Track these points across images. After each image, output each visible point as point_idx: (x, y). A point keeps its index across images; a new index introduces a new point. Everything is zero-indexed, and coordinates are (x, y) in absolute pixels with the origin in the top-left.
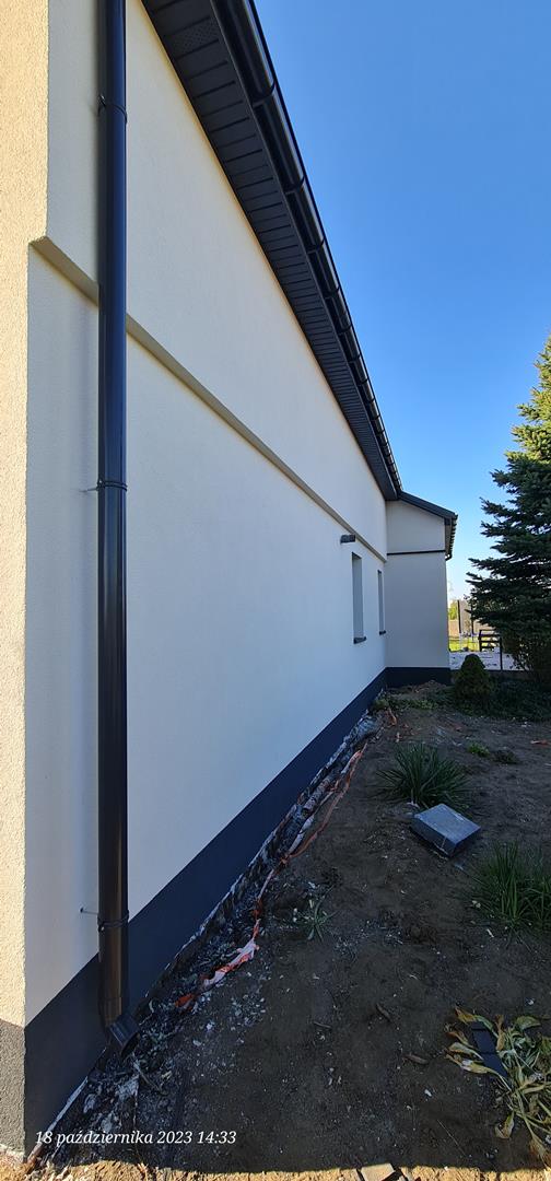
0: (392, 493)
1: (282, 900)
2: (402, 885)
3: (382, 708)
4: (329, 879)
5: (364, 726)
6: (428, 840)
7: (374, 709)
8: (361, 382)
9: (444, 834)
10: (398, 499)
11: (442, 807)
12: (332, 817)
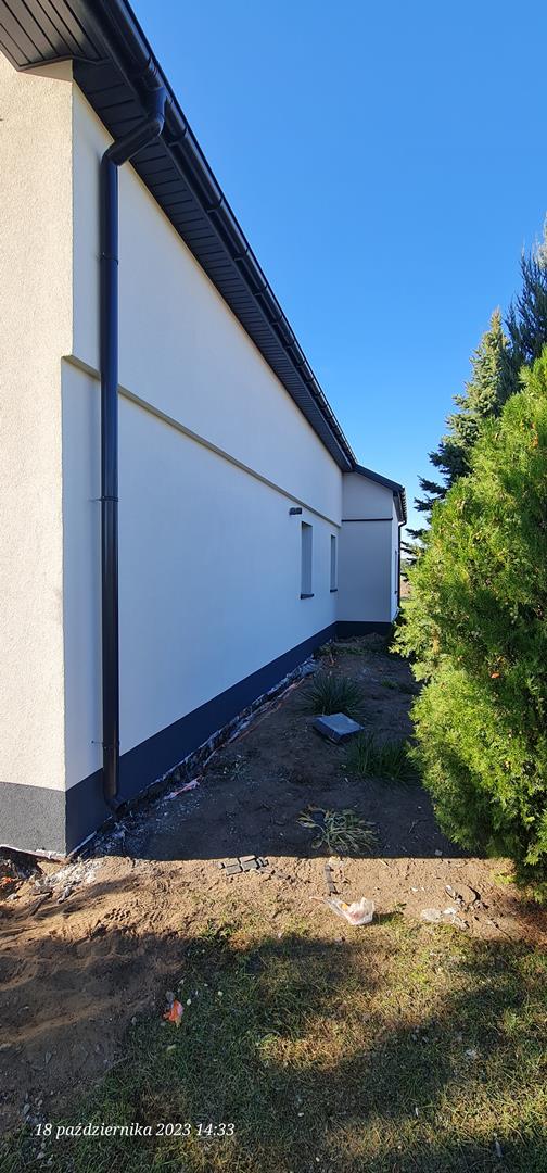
0: (348, 466)
1: (218, 765)
2: (297, 756)
3: (325, 654)
4: (251, 754)
5: (307, 667)
6: (323, 734)
7: (318, 655)
8: (308, 380)
9: (336, 730)
10: (353, 471)
11: (341, 715)
12: (263, 722)
